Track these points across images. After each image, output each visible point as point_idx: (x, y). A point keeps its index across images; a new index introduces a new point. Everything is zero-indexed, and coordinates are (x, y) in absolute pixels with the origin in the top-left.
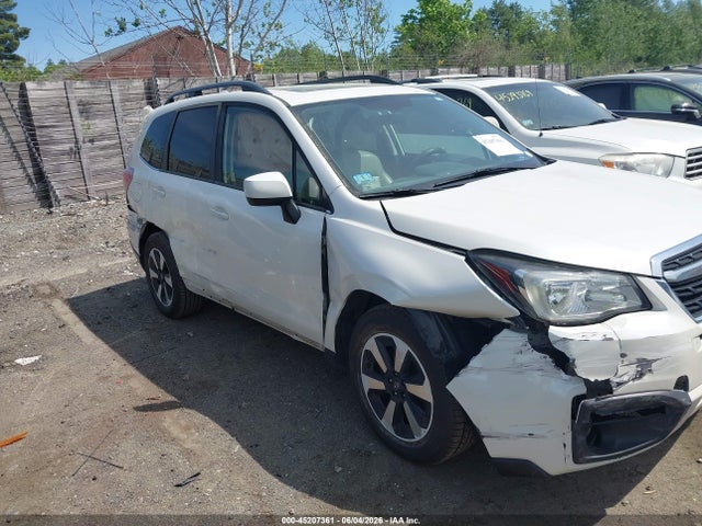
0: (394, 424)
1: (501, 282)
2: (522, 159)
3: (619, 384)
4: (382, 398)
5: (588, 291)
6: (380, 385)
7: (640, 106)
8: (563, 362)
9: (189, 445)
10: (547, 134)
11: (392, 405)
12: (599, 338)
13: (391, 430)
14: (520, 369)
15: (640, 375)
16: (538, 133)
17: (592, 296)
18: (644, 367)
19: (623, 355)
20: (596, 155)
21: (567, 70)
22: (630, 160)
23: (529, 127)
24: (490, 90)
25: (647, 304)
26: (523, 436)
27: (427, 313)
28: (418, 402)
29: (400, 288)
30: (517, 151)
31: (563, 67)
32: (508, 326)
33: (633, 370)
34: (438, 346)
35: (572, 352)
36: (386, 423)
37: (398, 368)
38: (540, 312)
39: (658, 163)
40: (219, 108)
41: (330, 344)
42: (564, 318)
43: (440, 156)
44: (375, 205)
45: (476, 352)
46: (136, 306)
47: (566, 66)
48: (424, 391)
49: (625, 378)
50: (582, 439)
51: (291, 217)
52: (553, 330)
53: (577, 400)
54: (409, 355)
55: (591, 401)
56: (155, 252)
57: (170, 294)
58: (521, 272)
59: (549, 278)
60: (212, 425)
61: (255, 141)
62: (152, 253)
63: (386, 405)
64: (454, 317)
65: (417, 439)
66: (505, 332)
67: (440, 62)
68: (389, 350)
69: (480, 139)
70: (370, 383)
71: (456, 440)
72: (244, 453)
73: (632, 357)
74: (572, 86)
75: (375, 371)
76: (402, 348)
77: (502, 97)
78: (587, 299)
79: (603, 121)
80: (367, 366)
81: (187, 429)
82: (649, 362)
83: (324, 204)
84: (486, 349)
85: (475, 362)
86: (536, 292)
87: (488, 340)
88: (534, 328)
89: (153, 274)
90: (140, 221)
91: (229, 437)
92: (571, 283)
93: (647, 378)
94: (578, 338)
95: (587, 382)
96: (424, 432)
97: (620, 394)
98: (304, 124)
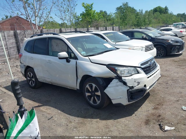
0: (93, 102)
1: (113, 70)
2: (113, 48)
3: (135, 87)
4: (90, 97)
5: (128, 71)
6: (90, 94)
7: (136, 37)
8: (125, 83)
9: (48, 112)
10: (117, 43)
11: (92, 98)
12: (131, 78)
13: (92, 103)
14: (117, 86)
15: (138, 85)
16: (115, 43)
17: (129, 72)
18: (139, 83)
19: (135, 81)
20: (127, 47)
21: (119, 28)
22: (134, 48)
23: (113, 42)
24: (104, 34)
25: (138, 73)
26: (119, 98)
27: (99, 78)
28: (98, 96)
29: (94, 73)
30: (112, 47)
31: (118, 27)
32: (115, 78)
33: (137, 84)
34: (102, 84)
35: (126, 81)
36: (91, 102)
37: (93, 90)
38: (120, 75)
39: (140, 49)
40: (47, 39)
41: (78, 88)
42: (125, 76)
43: (96, 48)
44: (87, 58)
45: (109, 84)
46: (23, 87)
47: (119, 27)
48: (99, 93)
49: (136, 85)
50: (129, 97)
51: (68, 61)
52: (123, 78)
53: (128, 90)
54: (95, 87)
55: (130, 90)
56: (29, 73)
57: (34, 83)
58: (116, 68)
59: (121, 69)
60: (52, 108)
61: (56, 46)
62: (28, 73)
63: (91, 98)
64: (104, 78)
65: (98, 103)
66: (114, 79)
67: (89, 26)
68: (91, 87)
69: (105, 44)
70: (87, 94)
71: (106, 102)
72: (61, 112)
73: (136, 82)
74: (121, 32)
75: (88, 91)
76: (94, 85)
77: (107, 35)
78: (128, 72)
79: (128, 40)
80: (87, 91)
81: (47, 109)
82: (139, 82)
83: (76, 58)
84: (111, 83)
85: (109, 86)
86: (119, 72)
87: (111, 81)
88: (119, 78)
89: (28, 78)
90: (25, 66)
91: (57, 110)
92: (125, 70)
93: (139, 85)
94: (127, 79)
95: (129, 87)
96: (99, 102)
97: (135, 88)
98: (69, 42)
